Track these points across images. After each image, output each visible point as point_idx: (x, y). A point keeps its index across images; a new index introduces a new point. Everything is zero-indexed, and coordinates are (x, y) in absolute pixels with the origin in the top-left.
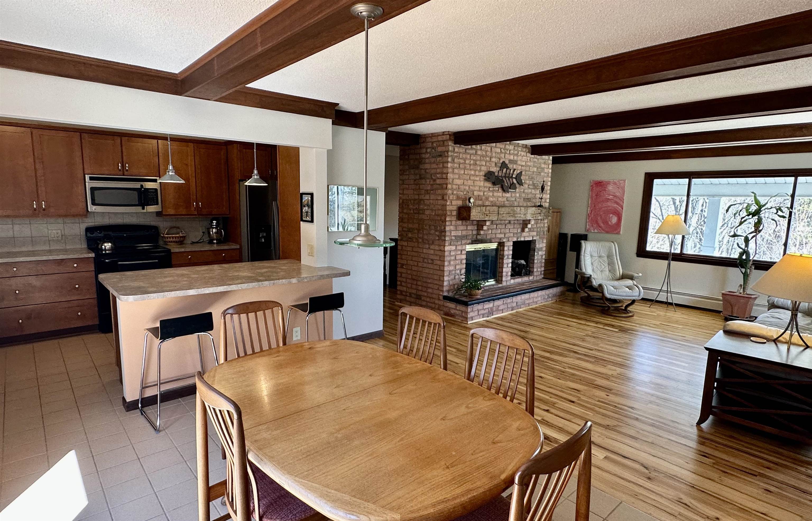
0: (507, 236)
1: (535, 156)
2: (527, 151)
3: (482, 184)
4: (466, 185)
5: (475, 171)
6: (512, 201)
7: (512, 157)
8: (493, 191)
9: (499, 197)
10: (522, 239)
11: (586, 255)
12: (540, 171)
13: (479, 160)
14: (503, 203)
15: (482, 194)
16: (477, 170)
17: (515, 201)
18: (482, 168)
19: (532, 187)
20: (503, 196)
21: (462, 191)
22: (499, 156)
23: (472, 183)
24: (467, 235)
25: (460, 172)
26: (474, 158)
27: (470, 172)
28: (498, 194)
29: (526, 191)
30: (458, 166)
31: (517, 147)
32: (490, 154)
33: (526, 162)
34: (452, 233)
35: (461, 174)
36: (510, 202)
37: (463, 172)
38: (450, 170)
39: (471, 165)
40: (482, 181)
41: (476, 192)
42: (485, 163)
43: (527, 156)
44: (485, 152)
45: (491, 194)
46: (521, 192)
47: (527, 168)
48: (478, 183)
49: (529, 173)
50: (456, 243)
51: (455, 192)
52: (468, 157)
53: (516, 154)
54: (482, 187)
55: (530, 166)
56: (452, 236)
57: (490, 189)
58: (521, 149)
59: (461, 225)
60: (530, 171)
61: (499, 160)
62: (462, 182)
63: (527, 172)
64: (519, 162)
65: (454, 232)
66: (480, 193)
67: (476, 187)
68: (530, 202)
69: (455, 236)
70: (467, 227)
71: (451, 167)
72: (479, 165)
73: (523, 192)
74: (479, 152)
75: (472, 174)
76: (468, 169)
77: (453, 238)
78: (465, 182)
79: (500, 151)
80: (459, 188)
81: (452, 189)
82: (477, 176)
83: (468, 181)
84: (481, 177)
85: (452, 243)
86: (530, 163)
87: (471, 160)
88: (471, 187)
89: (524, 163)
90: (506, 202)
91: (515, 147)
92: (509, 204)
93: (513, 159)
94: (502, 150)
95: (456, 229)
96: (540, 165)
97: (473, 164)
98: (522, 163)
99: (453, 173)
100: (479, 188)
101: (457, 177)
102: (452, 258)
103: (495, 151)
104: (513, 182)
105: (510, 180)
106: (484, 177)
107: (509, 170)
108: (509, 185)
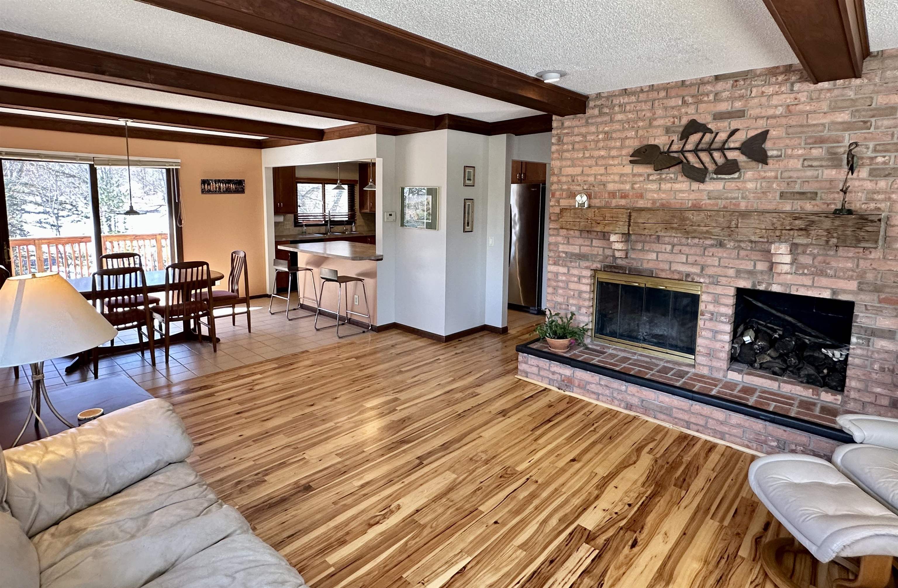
0: (709, 271)
1: (840, 82)
2: (794, 78)
3: (628, 169)
4: (588, 175)
5: (610, 149)
6: (734, 198)
7: (724, 107)
8: (660, 181)
9: (681, 191)
10: (776, 289)
12: (873, 116)
13: (619, 131)
14: (692, 203)
15: (628, 187)
16: (614, 148)
17: (743, 198)
18: (627, 142)
19: (824, 163)
20: (692, 188)
21: (579, 185)
22: (676, 113)
23: (602, 170)
24: (592, 255)
25: (576, 156)
26: (606, 129)
27: (596, 153)
28: (677, 186)
29: (791, 174)
30: (570, 147)
31: (744, 80)
32: (649, 114)
33: (788, 106)
34: (561, 248)
35: (578, 159)
36: (720, 201)
37: (581, 155)
38: (555, 155)
39: (598, 141)
40: (628, 165)
41: (613, 184)
42: (633, 133)
43: (792, 90)
44: (635, 113)
45: (654, 186)
46: (764, 178)
47: (793, 121)
48: (615, 170)
49: (805, 129)
50: (569, 264)
51: (565, 187)
52: (593, 129)
53: (742, 97)
54: (627, 174)
55: (808, 113)
56: (559, 252)
57: (651, 178)
58: (762, 81)
59: (578, 238)
60: (814, 125)
61: (676, 120)
62: (578, 170)
63: (790, 130)
64: (753, 112)
65: (565, 246)
66: (622, 186)
67: (612, 176)
68: (813, 202)
69: (566, 253)
70: (592, 241)
71: (557, 151)
72: (619, 138)
73: (776, 178)
74: (619, 117)
75: (602, 156)
76: (592, 149)
77: (561, 254)
78: (587, 170)
79: (680, 103)
80: (573, 181)
81: (559, 182)
82: (613, 157)
83: (593, 168)
84: (624, 157)
85: (561, 262)
86: (814, 104)
87: (598, 133)
88: (599, 177)
89: (780, 110)
90: (704, 202)
91: (736, 81)
92: (717, 205)
93: (730, 108)
94: (686, 98)
95: (568, 242)
96: (868, 100)
97: (604, 140)
98: (770, 112)
99: (561, 159)
100: (620, 177)
101: (569, 163)
102: (561, 284)
103: (665, 105)
104: (729, 158)
105: (717, 155)
106: (632, 159)
107: (713, 135)
108: (711, 167)
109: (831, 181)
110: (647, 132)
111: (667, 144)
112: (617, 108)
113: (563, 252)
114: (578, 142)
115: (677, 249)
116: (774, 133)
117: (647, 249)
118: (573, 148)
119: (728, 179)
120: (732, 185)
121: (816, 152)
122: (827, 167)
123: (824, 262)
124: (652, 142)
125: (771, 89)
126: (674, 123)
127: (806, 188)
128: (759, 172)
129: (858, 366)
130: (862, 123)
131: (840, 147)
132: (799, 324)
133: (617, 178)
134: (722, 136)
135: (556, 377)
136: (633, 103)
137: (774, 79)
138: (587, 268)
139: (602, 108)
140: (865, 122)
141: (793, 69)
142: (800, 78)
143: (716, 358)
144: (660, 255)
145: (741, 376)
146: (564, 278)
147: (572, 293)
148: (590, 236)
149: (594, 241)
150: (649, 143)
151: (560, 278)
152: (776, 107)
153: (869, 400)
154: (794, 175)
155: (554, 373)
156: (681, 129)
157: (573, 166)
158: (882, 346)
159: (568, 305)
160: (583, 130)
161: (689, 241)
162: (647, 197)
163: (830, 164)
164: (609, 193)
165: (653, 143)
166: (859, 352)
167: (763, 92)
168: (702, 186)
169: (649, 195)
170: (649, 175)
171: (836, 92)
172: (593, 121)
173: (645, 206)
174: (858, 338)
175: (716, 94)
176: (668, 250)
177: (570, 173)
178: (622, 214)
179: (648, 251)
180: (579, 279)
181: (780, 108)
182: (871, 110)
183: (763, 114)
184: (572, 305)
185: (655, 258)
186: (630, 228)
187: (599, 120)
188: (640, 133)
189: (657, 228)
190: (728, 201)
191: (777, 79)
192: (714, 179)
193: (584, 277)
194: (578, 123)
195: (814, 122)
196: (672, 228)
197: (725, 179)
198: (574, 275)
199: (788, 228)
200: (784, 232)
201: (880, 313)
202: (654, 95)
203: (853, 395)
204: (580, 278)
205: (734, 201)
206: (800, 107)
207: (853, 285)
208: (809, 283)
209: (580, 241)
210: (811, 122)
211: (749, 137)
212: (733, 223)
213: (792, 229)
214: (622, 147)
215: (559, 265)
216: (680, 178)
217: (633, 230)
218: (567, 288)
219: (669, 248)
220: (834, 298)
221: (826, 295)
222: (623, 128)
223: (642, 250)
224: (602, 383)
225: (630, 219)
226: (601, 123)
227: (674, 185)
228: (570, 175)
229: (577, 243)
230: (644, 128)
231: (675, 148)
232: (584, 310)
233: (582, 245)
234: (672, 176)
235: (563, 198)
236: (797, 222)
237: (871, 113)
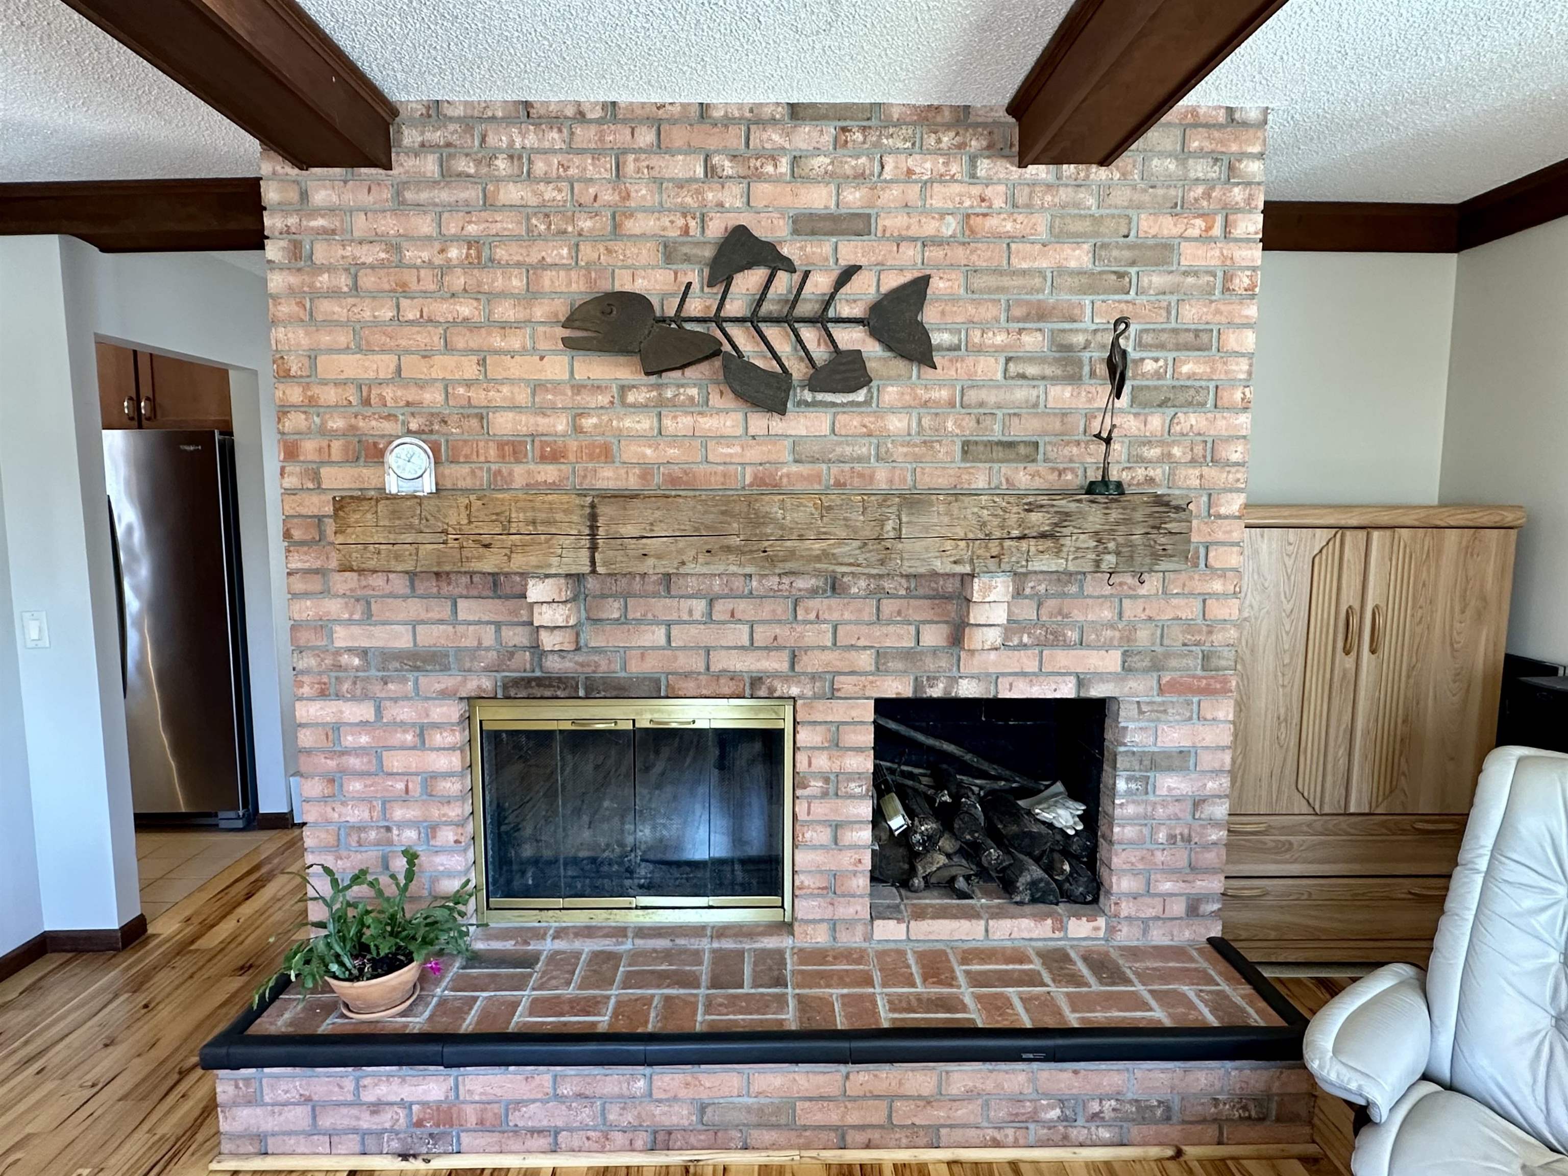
0: (811, 663)
1: (1069, 170)
2: (975, 144)
4: (421, 384)
5: (493, 297)
6: (860, 459)
7: (817, 199)
8: (659, 406)
9: (721, 438)
10: (967, 689)
11: (1510, 872)
12: (1133, 263)
13: (518, 238)
14: (756, 477)
15: (561, 424)
16: (503, 295)
17: (878, 458)
18: (548, 280)
19: (1048, 371)
20: (752, 431)
21: (390, 417)
22: (688, 200)
23: (470, 369)
24: (459, 650)
25: (367, 315)
26: (472, 229)
27: (442, 310)
28: (709, 423)
29: (983, 395)
30: (343, 282)
31: (864, 129)
32: (608, 196)
33: (968, 216)
34: (342, 637)
35: (376, 323)
36: (824, 467)
37: (387, 313)
38: (286, 309)
39: (446, 268)
40: (554, 352)
41: (511, 415)
42: (565, 252)
43: (973, 176)
44: (565, 185)
45: (644, 424)
46: (925, 404)
47: (983, 256)
48: (516, 368)
49: (1006, 281)
50: (376, 689)
51: (337, 423)
52: (424, 225)
53: (860, 177)
54: (555, 386)
55: (1011, 239)
56: (338, 652)
57: (631, 398)
58: (905, 140)
59: (405, 597)
60: (1024, 273)
61: (692, 224)
62: (383, 365)
63: (978, 282)
64: (894, 223)
65: (356, 630)
66: (543, 423)
67: (505, 390)
68: (1032, 467)
69: (364, 653)
70: (455, 605)
71: (292, 291)
72: (519, 264)
73: (952, 405)
74: (512, 193)
75: (466, 320)
76: (425, 294)
77: (345, 659)
78: (413, 367)
79: (700, 171)
80: (367, 402)
81: (311, 404)
82: (504, 326)
83: (438, 359)
84: (541, 329)
85: (346, 686)
86: (1020, 218)
87: (445, 241)
88: (461, 390)
89: (951, 226)
90: (785, 470)
91: (844, 130)
92: (818, 477)
93: (833, 205)
94: (716, 160)
95: (368, 614)
96: (1124, 222)
97: (468, 265)
98: (930, 228)
99: (311, 321)
100: (534, 394)
101: (343, 338)
102: (354, 762)
103: (654, 173)
104: (842, 346)
105: (809, 334)
106: (567, 333)
107: (797, 277)
108: (798, 370)
109: (1064, 414)
110: (609, 251)
111: (672, 295)
112: (501, 164)
113: (349, 650)
114: (372, 267)
115: (721, 609)
116: (941, 285)
117: (638, 615)
118: (355, 287)
119: (843, 405)
120: (851, 422)
121: (1033, 341)
122: (1055, 380)
123: (1060, 613)
124: (624, 284)
125: (928, 165)
126: (686, 231)
127: (1019, 431)
128: (913, 387)
129: (1131, 843)
130: (1114, 277)
131: (1077, 331)
132: (968, 757)
133: (523, 396)
134: (820, 283)
135: (385, 1119)
136: (554, 152)
137: (931, 140)
138: (444, 695)
139: (451, 156)
140: (1120, 275)
141: (972, 119)
142: (989, 147)
143: (844, 896)
144: (675, 630)
145: (903, 926)
146: (364, 740)
147: (400, 786)
148: (445, 589)
149: (461, 603)
150: (618, 288)
151: (349, 740)
152: (943, 215)
153: (1151, 912)
154: (991, 397)
155: (376, 1107)
156: (708, 253)
157: (362, 348)
158: (1170, 789)
159: (388, 829)
160: (389, 225)
161: (754, 584)
162: (625, 458)
163: (1059, 372)
164: (501, 446)
165: (628, 288)
166: (1130, 810)
167: (910, 172)
168: (777, 424)
169: (632, 452)
170: (624, 389)
171: (1064, 194)
172: (424, 196)
173: (621, 484)
174: (1129, 779)
175: (795, 160)
176: (697, 616)
177: (349, 373)
178: (566, 512)
179: (639, 622)
180: (421, 735)
181: (949, 218)
182: (1130, 247)
183: (913, 232)
184: (403, 825)
185: (663, 641)
186: (597, 556)
187: (444, 195)
188: (588, 252)
189: (680, 552)
190: (847, 467)
191: (939, 141)
192: (807, 404)
193: (437, 726)
194: (367, 200)
195: (1024, 266)
196: (728, 549)
197: (834, 404)
198: (403, 725)
199: (1015, 533)
200: (1007, 543)
201: (1163, 717)
202: (618, 136)
203: (1126, 908)
204: (422, 731)
205: (858, 467)
206: (992, 223)
207: (1112, 661)
208: (1031, 666)
209: (414, 608)
210: (1020, 264)
211: (884, 289)
212: (889, 526)
213: (1023, 537)
214: (531, 295)
215: (338, 696)
216: (715, 400)
217: (605, 564)
218: (380, 771)
219: (699, 607)
220: (1083, 694)
221: (1067, 690)
222: (528, 231)
223: (623, 621)
224: (566, 1090)
225: (593, 528)
226: (453, 207)
227: (701, 420)
228: (353, 381)
229: (401, 617)
230: (595, 239)
231: (695, 307)
232: (447, 836)
233: (423, 622)
234: (694, 392)
235: (330, 463)
236: (1035, 517)
237: (1127, 254)
